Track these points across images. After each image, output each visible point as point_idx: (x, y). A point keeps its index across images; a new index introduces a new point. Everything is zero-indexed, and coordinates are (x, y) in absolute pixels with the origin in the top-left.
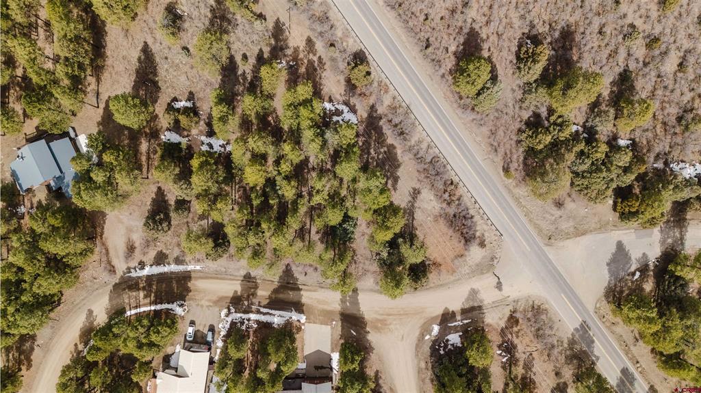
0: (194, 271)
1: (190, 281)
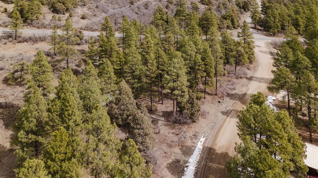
0: (205, 142)
1: (214, 150)
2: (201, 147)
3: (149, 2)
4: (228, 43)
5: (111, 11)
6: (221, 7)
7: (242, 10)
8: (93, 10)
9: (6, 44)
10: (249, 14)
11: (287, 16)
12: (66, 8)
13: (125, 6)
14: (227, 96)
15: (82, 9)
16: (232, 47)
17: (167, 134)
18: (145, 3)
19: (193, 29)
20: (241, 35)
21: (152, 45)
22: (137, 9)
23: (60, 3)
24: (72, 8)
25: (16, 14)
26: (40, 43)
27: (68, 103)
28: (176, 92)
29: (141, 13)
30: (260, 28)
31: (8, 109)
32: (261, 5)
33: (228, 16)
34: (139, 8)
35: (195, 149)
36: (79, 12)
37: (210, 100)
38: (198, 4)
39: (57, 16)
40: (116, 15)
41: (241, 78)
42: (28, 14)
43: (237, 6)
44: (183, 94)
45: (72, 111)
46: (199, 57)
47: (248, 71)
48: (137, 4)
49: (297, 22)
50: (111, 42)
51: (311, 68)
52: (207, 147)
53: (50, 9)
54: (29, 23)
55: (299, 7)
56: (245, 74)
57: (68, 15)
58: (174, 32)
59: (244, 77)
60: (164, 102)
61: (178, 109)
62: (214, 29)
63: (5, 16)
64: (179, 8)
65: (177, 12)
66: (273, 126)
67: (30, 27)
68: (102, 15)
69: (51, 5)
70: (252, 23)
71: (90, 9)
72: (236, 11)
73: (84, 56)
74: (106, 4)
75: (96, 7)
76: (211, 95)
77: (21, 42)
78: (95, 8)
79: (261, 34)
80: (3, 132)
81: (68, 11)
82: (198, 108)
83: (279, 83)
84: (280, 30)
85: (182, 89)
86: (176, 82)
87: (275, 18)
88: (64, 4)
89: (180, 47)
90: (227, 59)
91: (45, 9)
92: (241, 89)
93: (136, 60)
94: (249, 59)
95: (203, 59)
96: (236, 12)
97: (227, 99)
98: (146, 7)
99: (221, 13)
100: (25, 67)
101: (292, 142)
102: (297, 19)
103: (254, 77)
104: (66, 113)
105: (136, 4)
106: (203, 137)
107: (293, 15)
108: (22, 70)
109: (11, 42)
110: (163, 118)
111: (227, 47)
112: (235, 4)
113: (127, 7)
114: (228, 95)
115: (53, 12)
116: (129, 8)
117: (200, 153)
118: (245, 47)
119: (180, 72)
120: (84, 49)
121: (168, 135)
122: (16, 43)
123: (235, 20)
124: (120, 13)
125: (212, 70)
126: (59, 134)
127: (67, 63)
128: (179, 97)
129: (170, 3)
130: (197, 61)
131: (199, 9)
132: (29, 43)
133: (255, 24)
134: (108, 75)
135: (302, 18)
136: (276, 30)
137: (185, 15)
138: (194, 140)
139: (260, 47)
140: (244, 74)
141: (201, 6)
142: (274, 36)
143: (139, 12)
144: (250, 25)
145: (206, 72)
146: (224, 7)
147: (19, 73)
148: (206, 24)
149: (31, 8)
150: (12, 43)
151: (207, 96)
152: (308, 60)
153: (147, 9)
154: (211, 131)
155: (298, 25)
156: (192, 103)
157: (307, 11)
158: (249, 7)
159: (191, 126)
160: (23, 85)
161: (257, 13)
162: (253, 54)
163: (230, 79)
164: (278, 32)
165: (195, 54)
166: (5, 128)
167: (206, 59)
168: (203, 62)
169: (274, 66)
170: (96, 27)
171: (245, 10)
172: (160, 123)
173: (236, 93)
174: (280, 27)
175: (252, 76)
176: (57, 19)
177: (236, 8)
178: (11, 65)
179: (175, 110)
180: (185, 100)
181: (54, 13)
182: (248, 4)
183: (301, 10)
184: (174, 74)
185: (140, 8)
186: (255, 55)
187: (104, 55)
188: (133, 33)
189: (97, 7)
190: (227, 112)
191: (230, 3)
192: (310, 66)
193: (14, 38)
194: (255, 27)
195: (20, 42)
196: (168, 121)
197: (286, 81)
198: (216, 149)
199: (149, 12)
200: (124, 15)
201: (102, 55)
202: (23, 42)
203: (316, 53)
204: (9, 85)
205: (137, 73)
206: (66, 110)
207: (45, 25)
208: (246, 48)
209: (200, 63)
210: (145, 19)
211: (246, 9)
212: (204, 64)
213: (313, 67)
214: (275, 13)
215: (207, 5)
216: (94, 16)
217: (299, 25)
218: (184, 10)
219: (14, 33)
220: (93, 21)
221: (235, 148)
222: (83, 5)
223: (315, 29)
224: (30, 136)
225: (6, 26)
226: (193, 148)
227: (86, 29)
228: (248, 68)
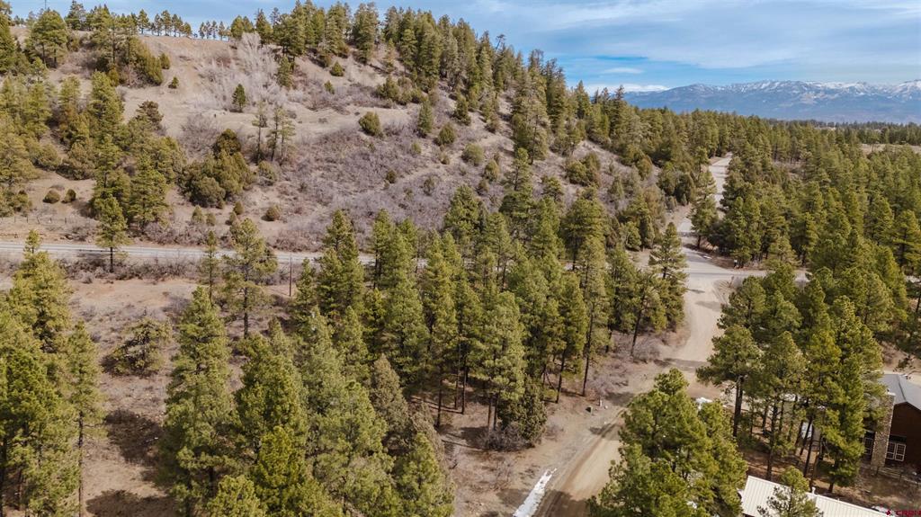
0: (549, 483)
2: (542, 492)
3: (435, 177)
4: (624, 278)
5: (339, 201)
6: (618, 190)
7: (673, 199)
8: (292, 197)
9: (89, 281)
10: (687, 209)
11: (783, 215)
12: (224, 190)
13: (373, 187)
14: (607, 398)
15: (265, 195)
16: (632, 287)
17: (472, 470)
18: (425, 178)
19: (544, 242)
20: (657, 259)
21: (447, 279)
22: (404, 195)
23: (209, 176)
24: (239, 192)
25: (111, 205)
26: (172, 281)
27: (283, 388)
28: (499, 380)
29: (415, 206)
30: (710, 247)
31: (123, 425)
32: (725, 187)
33: (633, 214)
34: (408, 192)
35: (528, 496)
36: (257, 201)
37: (569, 406)
38: (561, 182)
39: (204, 211)
40: (352, 210)
41: (644, 361)
42: (135, 206)
43: (661, 187)
44: (512, 384)
45: (291, 405)
46: (554, 305)
47: (661, 347)
48: (404, 180)
49: (804, 231)
50: (352, 271)
51: (799, 329)
52: (554, 492)
53: (183, 193)
54: (137, 231)
55: (817, 191)
56: (655, 352)
57: (231, 211)
58: (498, 251)
59: (651, 359)
60: (466, 409)
61: (499, 421)
62: (596, 243)
63: (73, 213)
64: (512, 191)
65: (504, 204)
66: (689, 427)
67: (141, 240)
68: (316, 209)
69: (185, 183)
70: (692, 235)
71: (285, 193)
72: (657, 201)
73: (280, 310)
74: (324, 180)
75: (298, 190)
76: (572, 396)
77: (125, 276)
78: (297, 192)
79: (711, 262)
80: (123, 469)
81: (231, 198)
82: (541, 415)
83: (724, 362)
84: (757, 250)
85: (512, 373)
86: (499, 358)
87: (749, 219)
88: (218, 179)
89: (512, 282)
90: (617, 315)
91: (172, 195)
92: (640, 385)
93: (411, 310)
94: (669, 319)
95: (564, 310)
96: (655, 205)
97: (607, 404)
98: (427, 190)
99: (616, 208)
100: (153, 333)
101: (720, 459)
102: (805, 223)
103: (674, 360)
104: (279, 408)
105: (401, 182)
106: (548, 475)
107: (796, 213)
108: (146, 339)
109: (101, 276)
110: (464, 441)
111: (620, 286)
112: (657, 184)
113: (378, 188)
114: (611, 397)
115: (192, 201)
116: (382, 192)
117: (539, 501)
118: (663, 286)
119: (510, 335)
120: (279, 294)
121: (474, 472)
122: (115, 282)
123: (651, 225)
124: (363, 205)
125: (580, 336)
126: (275, 440)
127: (247, 326)
128: (504, 392)
129: (487, 178)
130: (548, 314)
131: (563, 194)
132: (145, 280)
133: (700, 236)
134: (351, 343)
135: (817, 221)
136: (747, 253)
137: (527, 206)
138: (528, 480)
139: (702, 294)
140: (651, 353)
141: (567, 189)
142: (741, 266)
143: (408, 203)
144: (685, 240)
145: (565, 339)
146: (626, 191)
147: (137, 348)
148: (578, 230)
149: (142, 190)
150: (104, 280)
151: (563, 398)
152: (795, 311)
153: (428, 195)
154: (565, 463)
155: (804, 240)
156: (529, 406)
157: (835, 203)
158: (692, 190)
159: (523, 454)
160: (149, 375)
161: (709, 208)
162: (679, 307)
163: (618, 362)
164: (753, 256)
165: (545, 299)
166: (127, 461)
167: (569, 311)
168: (563, 318)
169: (720, 327)
170: (303, 242)
171: (679, 200)
172: (457, 449)
173: (628, 393)
174: (759, 243)
175: (669, 357)
176: (205, 218)
177: (657, 193)
178: (113, 330)
179: (492, 425)
180: (517, 397)
181: (194, 205)
182: (690, 184)
183: (820, 199)
184: (497, 339)
185: (411, 192)
186: (685, 310)
187: (334, 302)
188: (405, 251)
189: (302, 187)
190: (603, 429)
191: (642, 180)
192: (796, 324)
193: (108, 268)
194: (699, 245)
195: (121, 278)
196: (476, 446)
197: (737, 356)
198: (572, 494)
199: (434, 202)
200: (373, 210)
201: (330, 303)
202: (130, 278)
203: (817, 294)
204: (118, 374)
205: (412, 340)
206: (278, 403)
207: (177, 235)
208: (664, 288)
209: (556, 320)
210: (425, 221)
211: (682, 197)
212: (565, 322)
213: (803, 327)
214: (753, 206)
215: (583, 185)
216: (296, 212)
217: (807, 238)
218: (527, 194)
219: (108, 255)
220: (294, 226)
221: (610, 470)
222: (266, 182)
223: (839, 245)
224: (204, 457)
225: (82, 239)
226: (525, 493)
227: (278, 245)
228: (663, 341)
